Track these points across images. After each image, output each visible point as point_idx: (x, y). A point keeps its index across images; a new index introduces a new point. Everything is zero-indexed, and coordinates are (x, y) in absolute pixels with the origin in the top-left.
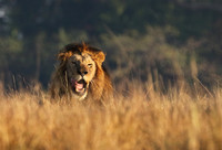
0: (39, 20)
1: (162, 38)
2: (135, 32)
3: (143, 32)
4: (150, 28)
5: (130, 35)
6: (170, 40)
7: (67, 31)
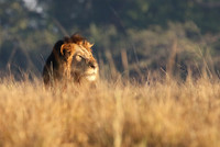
3: (165, 27)
5: (154, 30)
6: (190, 35)
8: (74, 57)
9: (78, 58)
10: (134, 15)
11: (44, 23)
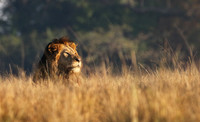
0: (32, 22)
1: (120, 33)
2: (101, 29)
3: (107, 29)
4: (111, 26)
5: (98, 32)
6: (126, 35)
7: (52, 30)
8: (62, 54)
9: (66, 55)
10: (81, 20)
11: (9, 28)
